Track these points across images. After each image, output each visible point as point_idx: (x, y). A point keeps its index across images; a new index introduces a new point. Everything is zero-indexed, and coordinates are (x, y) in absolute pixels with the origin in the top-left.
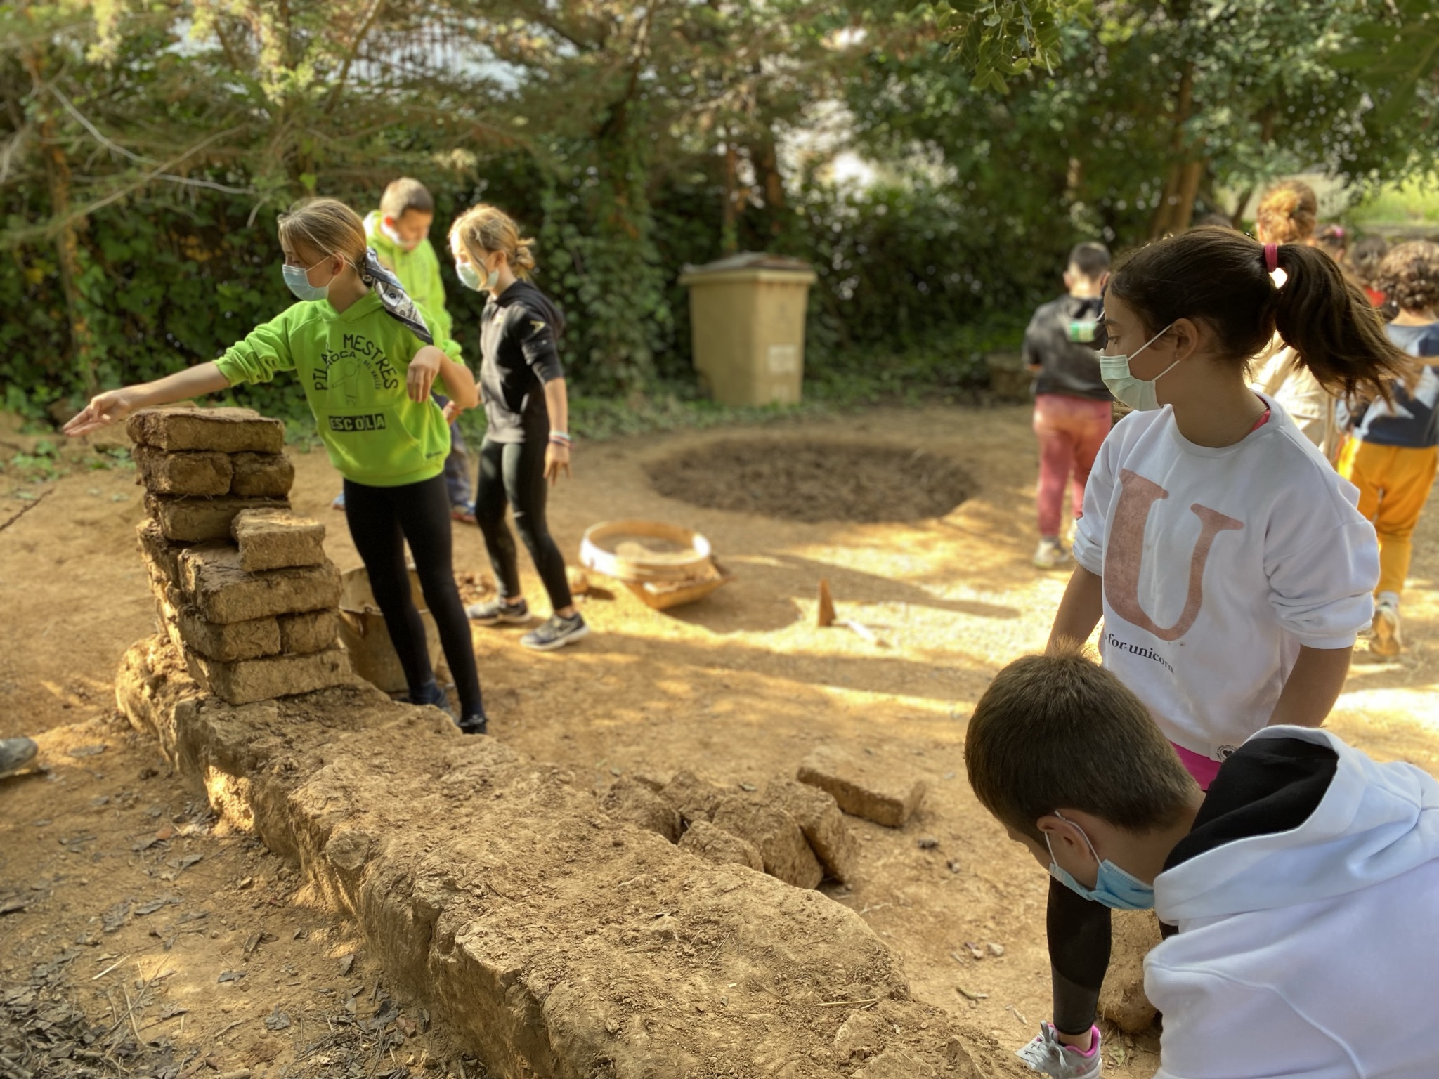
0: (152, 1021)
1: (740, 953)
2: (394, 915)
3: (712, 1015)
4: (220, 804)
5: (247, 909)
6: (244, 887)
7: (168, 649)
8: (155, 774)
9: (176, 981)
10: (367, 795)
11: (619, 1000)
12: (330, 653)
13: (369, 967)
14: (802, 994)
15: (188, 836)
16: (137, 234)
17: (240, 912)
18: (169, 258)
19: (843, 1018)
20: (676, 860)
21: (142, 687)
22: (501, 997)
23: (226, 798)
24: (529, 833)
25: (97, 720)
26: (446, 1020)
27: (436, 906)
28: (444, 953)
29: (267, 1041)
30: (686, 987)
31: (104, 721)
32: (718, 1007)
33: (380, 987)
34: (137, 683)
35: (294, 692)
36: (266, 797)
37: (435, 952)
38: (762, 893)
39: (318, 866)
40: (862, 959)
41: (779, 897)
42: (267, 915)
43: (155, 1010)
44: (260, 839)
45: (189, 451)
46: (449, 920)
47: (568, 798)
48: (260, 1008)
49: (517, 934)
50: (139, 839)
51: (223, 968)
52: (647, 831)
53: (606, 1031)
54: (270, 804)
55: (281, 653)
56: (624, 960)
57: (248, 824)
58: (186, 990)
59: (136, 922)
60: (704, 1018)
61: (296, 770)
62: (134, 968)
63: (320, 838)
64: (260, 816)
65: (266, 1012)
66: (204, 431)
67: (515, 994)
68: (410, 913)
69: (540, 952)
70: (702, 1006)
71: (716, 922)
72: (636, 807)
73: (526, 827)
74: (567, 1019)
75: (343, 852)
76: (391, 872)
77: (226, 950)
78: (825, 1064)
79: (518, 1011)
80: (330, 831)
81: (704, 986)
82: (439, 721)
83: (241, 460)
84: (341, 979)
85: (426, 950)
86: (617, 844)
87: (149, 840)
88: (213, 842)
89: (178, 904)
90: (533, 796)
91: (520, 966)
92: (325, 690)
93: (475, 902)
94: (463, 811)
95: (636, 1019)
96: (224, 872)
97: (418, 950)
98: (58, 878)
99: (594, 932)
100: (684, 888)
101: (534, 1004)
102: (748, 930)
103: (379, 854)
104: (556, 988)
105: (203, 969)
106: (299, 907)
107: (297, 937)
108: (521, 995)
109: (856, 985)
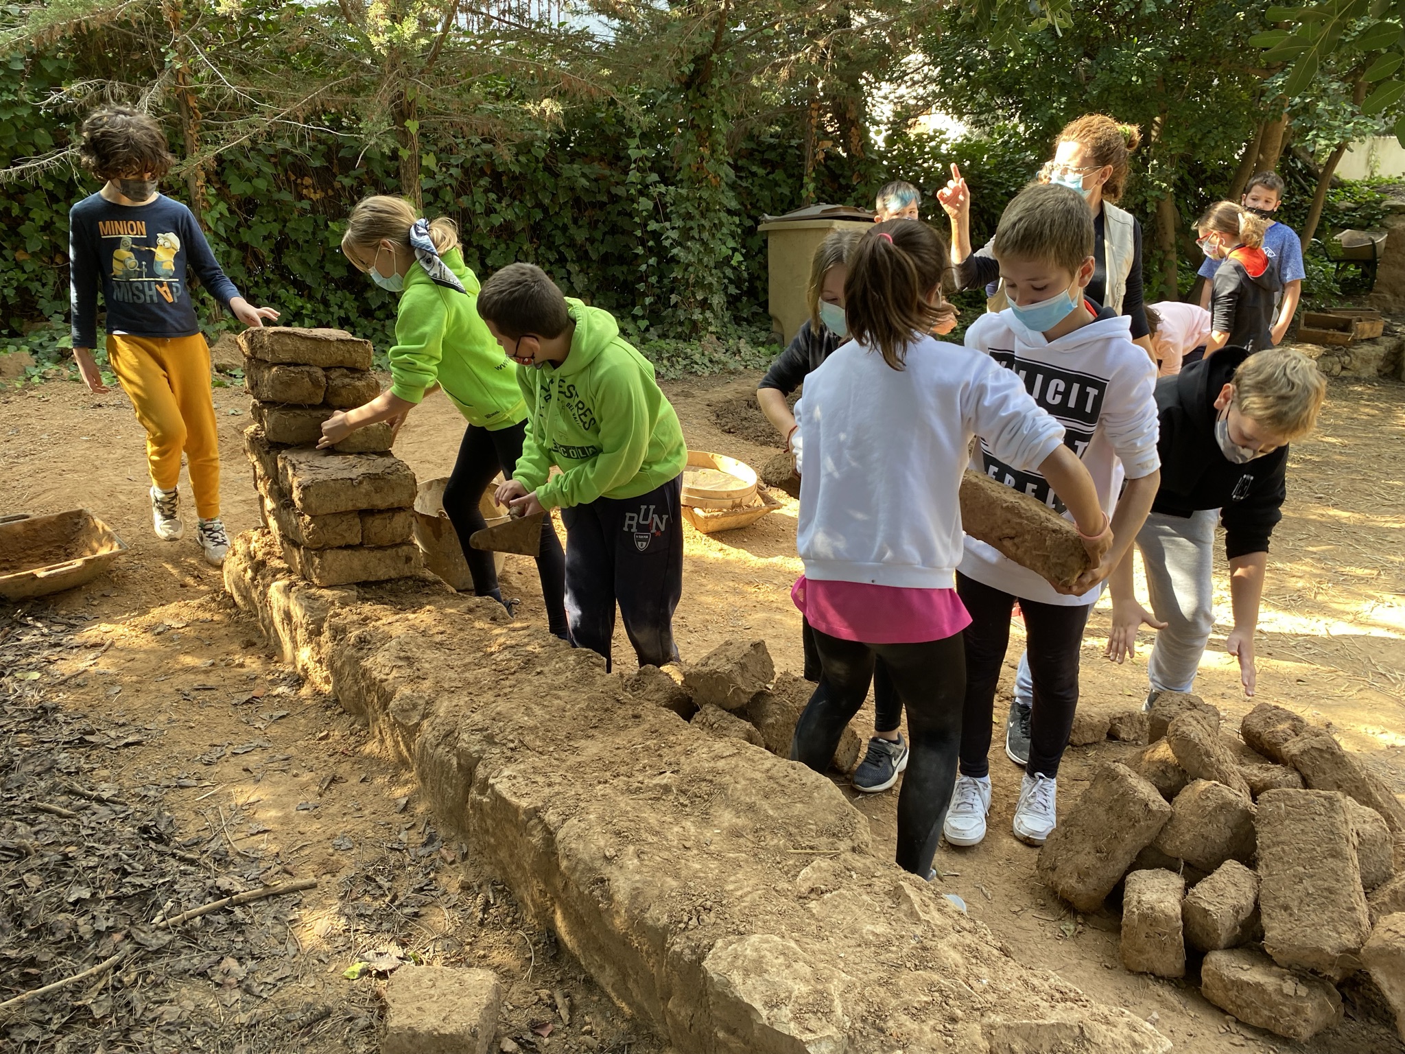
0: (242, 835)
1: (728, 806)
2: (442, 763)
3: (695, 852)
4: (305, 670)
5: (324, 756)
6: (321, 739)
7: (268, 538)
8: (254, 644)
9: (263, 807)
10: (427, 665)
11: (618, 834)
12: (405, 548)
13: (421, 808)
14: (776, 841)
15: (278, 696)
16: (259, 173)
17: (317, 758)
18: (286, 196)
19: (806, 864)
20: (684, 732)
21: (245, 570)
22: (523, 829)
23: (311, 665)
24: (561, 703)
25: (208, 598)
26: (480, 853)
27: (475, 755)
28: (480, 794)
29: (334, 858)
30: (676, 829)
31: (213, 600)
32: (702, 847)
33: (428, 823)
34: (241, 567)
35: (372, 579)
36: (343, 664)
37: (474, 794)
38: (753, 761)
39: (382, 723)
40: (832, 818)
41: (768, 764)
42: (339, 762)
43: (245, 828)
44: (337, 701)
45: (289, 364)
46: (486, 766)
47: (598, 677)
48: (329, 832)
49: (540, 779)
50: (236, 696)
51: (301, 799)
52: (664, 709)
53: (605, 857)
54: (347, 669)
55: (361, 545)
56: (627, 804)
57: (327, 688)
58: (269, 814)
59: (232, 759)
60: (689, 853)
61: (369, 642)
62: (229, 794)
63: (386, 698)
64: (338, 681)
65: (333, 836)
66: (303, 347)
67: (534, 827)
68: (454, 761)
69: (558, 794)
70: (688, 844)
71: (711, 781)
72: (658, 690)
73: (559, 698)
74: (573, 846)
75: (403, 711)
76: (441, 728)
77: (304, 787)
78: (786, 897)
79: (536, 839)
80: (394, 692)
81: (693, 830)
82: (494, 610)
83: (334, 375)
84: (396, 815)
85: (467, 792)
86: (635, 717)
87: (246, 697)
88: (300, 702)
89: (266, 749)
90: (569, 674)
91: (540, 804)
92: (399, 580)
93: (509, 754)
94: (507, 683)
95: (631, 848)
96: (306, 725)
97: (460, 791)
98: (170, 721)
99: (606, 782)
100: (688, 753)
101: (549, 835)
102: (736, 789)
103: (433, 713)
104: (568, 823)
105: (285, 799)
106: (366, 757)
107: (363, 780)
108: (539, 828)
109: (824, 839)
